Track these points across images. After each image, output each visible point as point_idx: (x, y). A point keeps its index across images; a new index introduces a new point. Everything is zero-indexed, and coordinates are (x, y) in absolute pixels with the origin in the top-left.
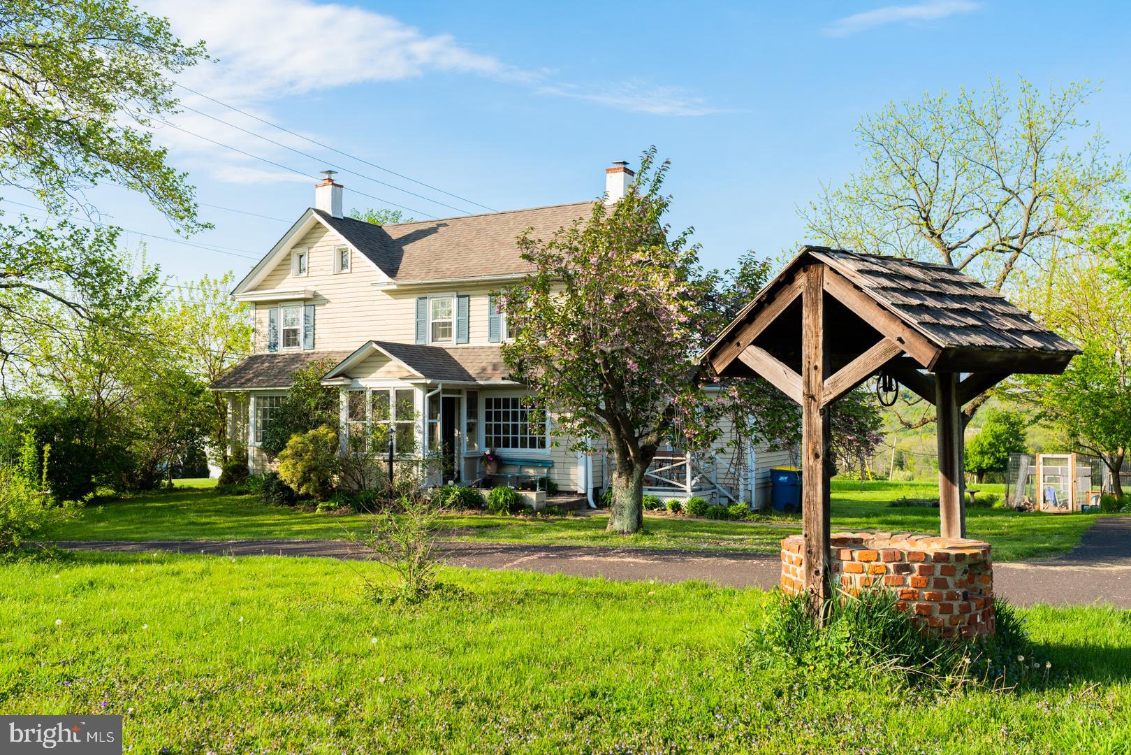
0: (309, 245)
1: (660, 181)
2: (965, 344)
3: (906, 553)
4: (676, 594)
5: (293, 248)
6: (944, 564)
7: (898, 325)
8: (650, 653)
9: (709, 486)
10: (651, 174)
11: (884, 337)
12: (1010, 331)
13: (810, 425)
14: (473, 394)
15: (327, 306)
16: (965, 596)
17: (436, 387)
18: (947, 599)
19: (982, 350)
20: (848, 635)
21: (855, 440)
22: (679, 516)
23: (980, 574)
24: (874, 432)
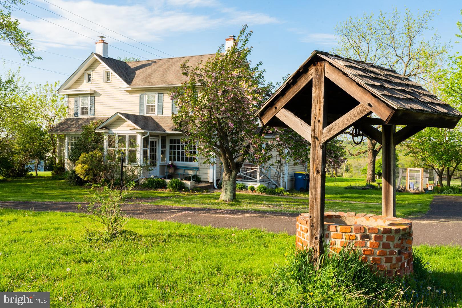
0: (93, 70)
1: (247, 40)
2: (408, 108)
3: (367, 228)
4: (245, 236)
5: (85, 70)
6: (388, 235)
7: (369, 96)
8: (223, 277)
9: (267, 180)
10: (244, 37)
11: (360, 103)
12: (429, 103)
13: (314, 154)
14: (164, 137)
15: (101, 97)
16: (399, 253)
17: (147, 134)
18: (390, 254)
19: (417, 112)
20: (333, 275)
21: (333, 161)
22: (254, 194)
23: (406, 239)
24: (342, 158)
